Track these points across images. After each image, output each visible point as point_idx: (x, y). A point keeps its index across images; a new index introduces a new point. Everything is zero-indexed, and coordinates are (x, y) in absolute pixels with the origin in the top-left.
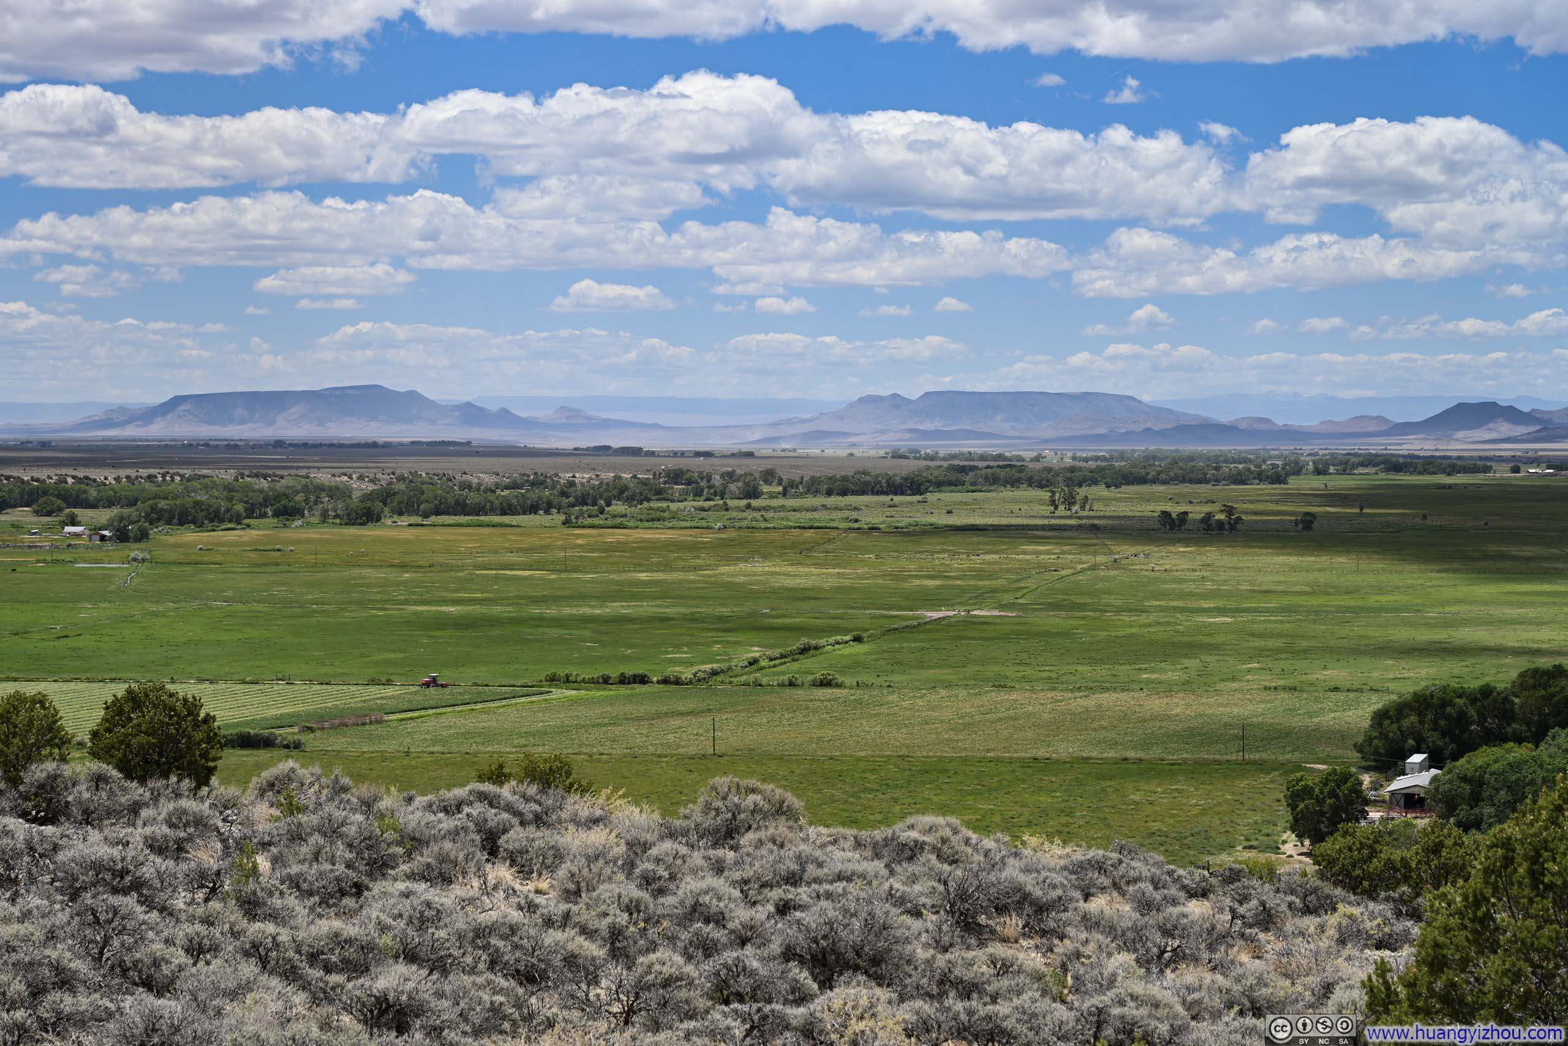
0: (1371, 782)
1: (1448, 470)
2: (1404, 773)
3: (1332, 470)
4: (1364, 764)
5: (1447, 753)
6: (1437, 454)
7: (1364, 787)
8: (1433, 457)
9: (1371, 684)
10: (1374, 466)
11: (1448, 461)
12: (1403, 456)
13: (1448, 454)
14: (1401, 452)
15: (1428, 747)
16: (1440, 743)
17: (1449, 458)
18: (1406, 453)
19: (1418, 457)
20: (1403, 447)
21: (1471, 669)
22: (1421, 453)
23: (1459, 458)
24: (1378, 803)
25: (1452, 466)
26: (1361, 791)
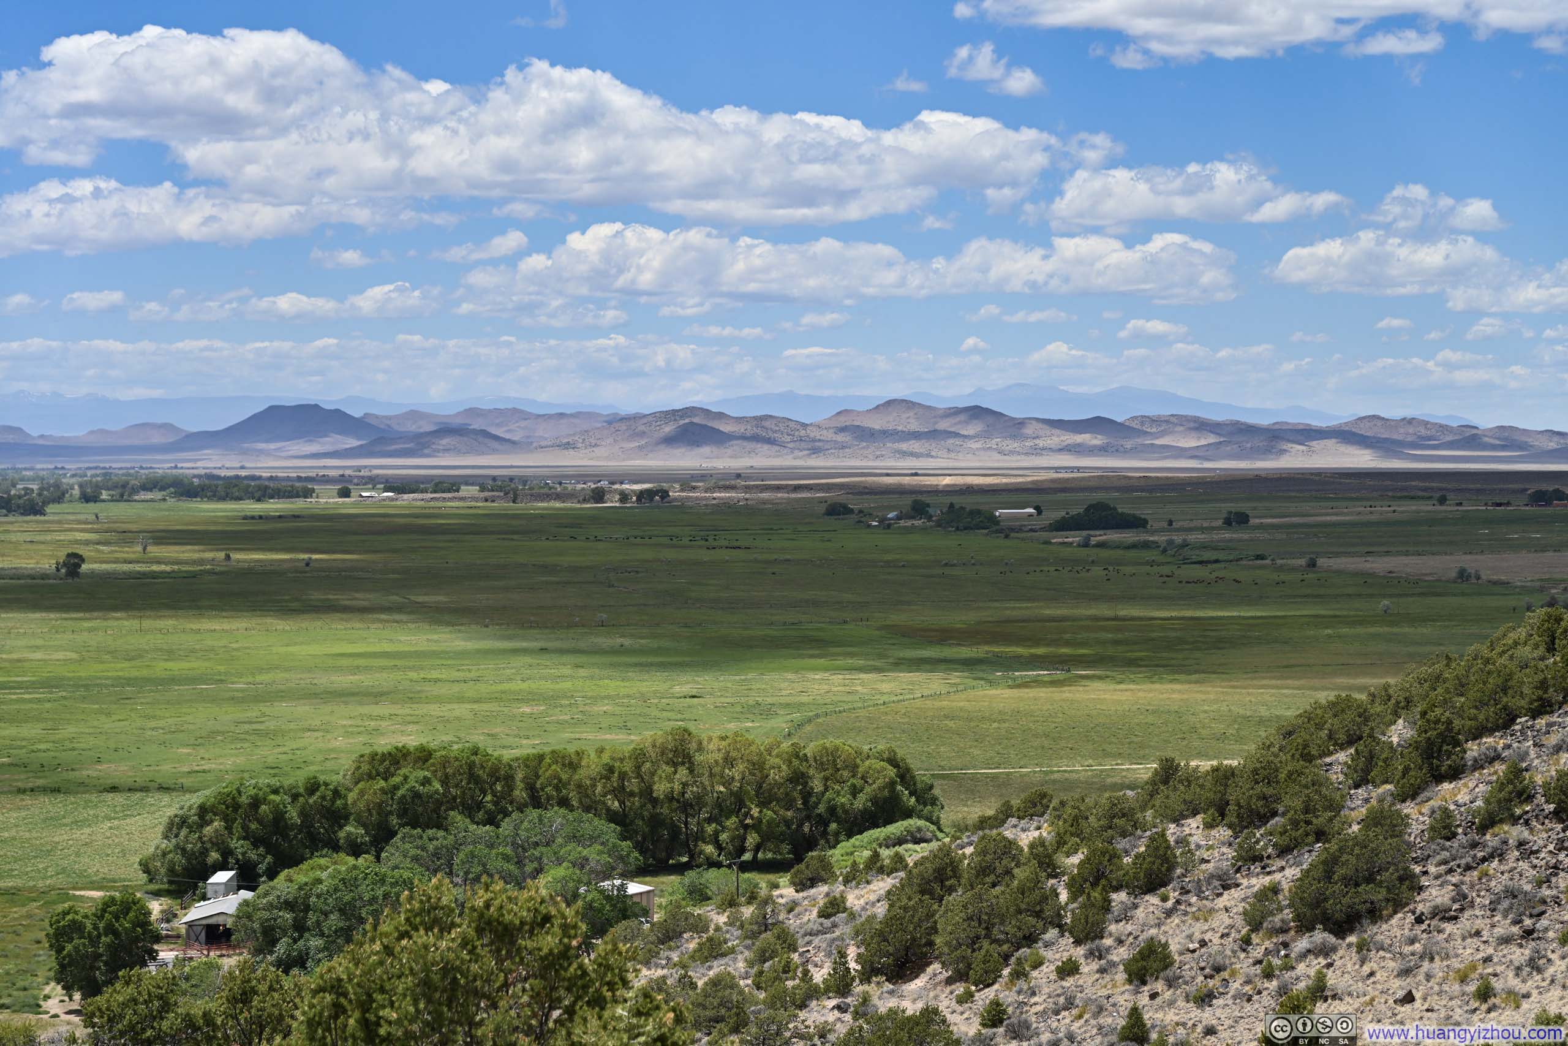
0: (162, 912)
1: (257, 495)
2: (204, 898)
3: (105, 495)
4: (153, 887)
5: (262, 867)
6: (243, 473)
7: (153, 918)
8: (237, 477)
9: (159, 781)
10: (160, 490)
11: (258, 482)
12: (199, 476)
13: (257, 473)
14: (196, 472)
15: (238, 861)
16: (253, 855)
17: (260, 478)
18: (202, 472)
19: (219, 478)
20: (199, 464)
21: (290, 756)
22: (223, 473)
23: (271, 478)
24: (172, 938)
25: (263, 490)
26: (149, 923)
